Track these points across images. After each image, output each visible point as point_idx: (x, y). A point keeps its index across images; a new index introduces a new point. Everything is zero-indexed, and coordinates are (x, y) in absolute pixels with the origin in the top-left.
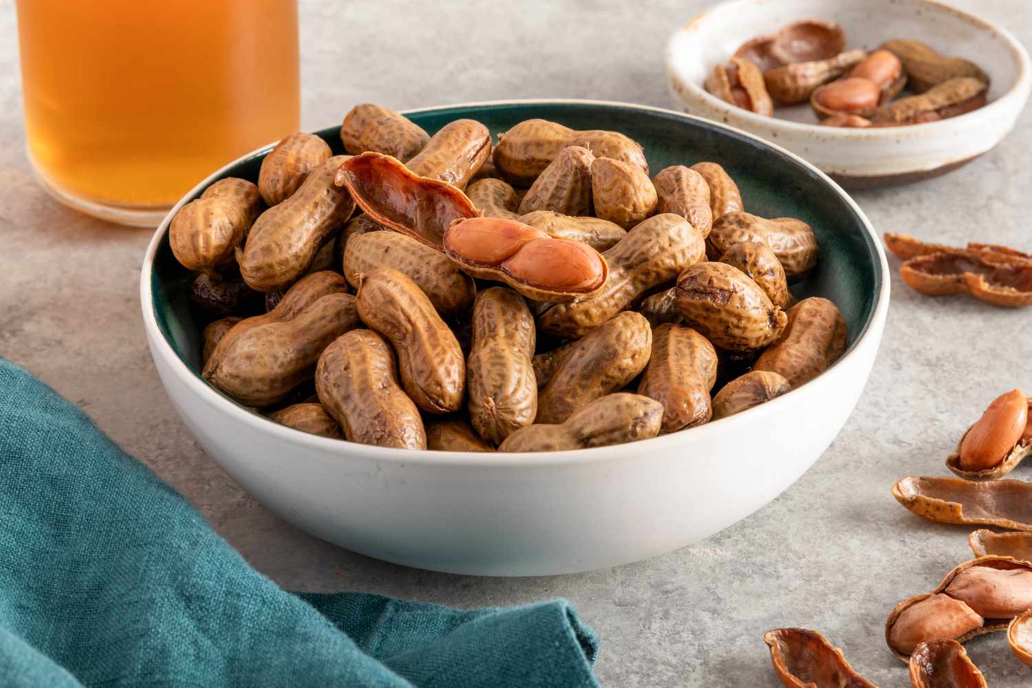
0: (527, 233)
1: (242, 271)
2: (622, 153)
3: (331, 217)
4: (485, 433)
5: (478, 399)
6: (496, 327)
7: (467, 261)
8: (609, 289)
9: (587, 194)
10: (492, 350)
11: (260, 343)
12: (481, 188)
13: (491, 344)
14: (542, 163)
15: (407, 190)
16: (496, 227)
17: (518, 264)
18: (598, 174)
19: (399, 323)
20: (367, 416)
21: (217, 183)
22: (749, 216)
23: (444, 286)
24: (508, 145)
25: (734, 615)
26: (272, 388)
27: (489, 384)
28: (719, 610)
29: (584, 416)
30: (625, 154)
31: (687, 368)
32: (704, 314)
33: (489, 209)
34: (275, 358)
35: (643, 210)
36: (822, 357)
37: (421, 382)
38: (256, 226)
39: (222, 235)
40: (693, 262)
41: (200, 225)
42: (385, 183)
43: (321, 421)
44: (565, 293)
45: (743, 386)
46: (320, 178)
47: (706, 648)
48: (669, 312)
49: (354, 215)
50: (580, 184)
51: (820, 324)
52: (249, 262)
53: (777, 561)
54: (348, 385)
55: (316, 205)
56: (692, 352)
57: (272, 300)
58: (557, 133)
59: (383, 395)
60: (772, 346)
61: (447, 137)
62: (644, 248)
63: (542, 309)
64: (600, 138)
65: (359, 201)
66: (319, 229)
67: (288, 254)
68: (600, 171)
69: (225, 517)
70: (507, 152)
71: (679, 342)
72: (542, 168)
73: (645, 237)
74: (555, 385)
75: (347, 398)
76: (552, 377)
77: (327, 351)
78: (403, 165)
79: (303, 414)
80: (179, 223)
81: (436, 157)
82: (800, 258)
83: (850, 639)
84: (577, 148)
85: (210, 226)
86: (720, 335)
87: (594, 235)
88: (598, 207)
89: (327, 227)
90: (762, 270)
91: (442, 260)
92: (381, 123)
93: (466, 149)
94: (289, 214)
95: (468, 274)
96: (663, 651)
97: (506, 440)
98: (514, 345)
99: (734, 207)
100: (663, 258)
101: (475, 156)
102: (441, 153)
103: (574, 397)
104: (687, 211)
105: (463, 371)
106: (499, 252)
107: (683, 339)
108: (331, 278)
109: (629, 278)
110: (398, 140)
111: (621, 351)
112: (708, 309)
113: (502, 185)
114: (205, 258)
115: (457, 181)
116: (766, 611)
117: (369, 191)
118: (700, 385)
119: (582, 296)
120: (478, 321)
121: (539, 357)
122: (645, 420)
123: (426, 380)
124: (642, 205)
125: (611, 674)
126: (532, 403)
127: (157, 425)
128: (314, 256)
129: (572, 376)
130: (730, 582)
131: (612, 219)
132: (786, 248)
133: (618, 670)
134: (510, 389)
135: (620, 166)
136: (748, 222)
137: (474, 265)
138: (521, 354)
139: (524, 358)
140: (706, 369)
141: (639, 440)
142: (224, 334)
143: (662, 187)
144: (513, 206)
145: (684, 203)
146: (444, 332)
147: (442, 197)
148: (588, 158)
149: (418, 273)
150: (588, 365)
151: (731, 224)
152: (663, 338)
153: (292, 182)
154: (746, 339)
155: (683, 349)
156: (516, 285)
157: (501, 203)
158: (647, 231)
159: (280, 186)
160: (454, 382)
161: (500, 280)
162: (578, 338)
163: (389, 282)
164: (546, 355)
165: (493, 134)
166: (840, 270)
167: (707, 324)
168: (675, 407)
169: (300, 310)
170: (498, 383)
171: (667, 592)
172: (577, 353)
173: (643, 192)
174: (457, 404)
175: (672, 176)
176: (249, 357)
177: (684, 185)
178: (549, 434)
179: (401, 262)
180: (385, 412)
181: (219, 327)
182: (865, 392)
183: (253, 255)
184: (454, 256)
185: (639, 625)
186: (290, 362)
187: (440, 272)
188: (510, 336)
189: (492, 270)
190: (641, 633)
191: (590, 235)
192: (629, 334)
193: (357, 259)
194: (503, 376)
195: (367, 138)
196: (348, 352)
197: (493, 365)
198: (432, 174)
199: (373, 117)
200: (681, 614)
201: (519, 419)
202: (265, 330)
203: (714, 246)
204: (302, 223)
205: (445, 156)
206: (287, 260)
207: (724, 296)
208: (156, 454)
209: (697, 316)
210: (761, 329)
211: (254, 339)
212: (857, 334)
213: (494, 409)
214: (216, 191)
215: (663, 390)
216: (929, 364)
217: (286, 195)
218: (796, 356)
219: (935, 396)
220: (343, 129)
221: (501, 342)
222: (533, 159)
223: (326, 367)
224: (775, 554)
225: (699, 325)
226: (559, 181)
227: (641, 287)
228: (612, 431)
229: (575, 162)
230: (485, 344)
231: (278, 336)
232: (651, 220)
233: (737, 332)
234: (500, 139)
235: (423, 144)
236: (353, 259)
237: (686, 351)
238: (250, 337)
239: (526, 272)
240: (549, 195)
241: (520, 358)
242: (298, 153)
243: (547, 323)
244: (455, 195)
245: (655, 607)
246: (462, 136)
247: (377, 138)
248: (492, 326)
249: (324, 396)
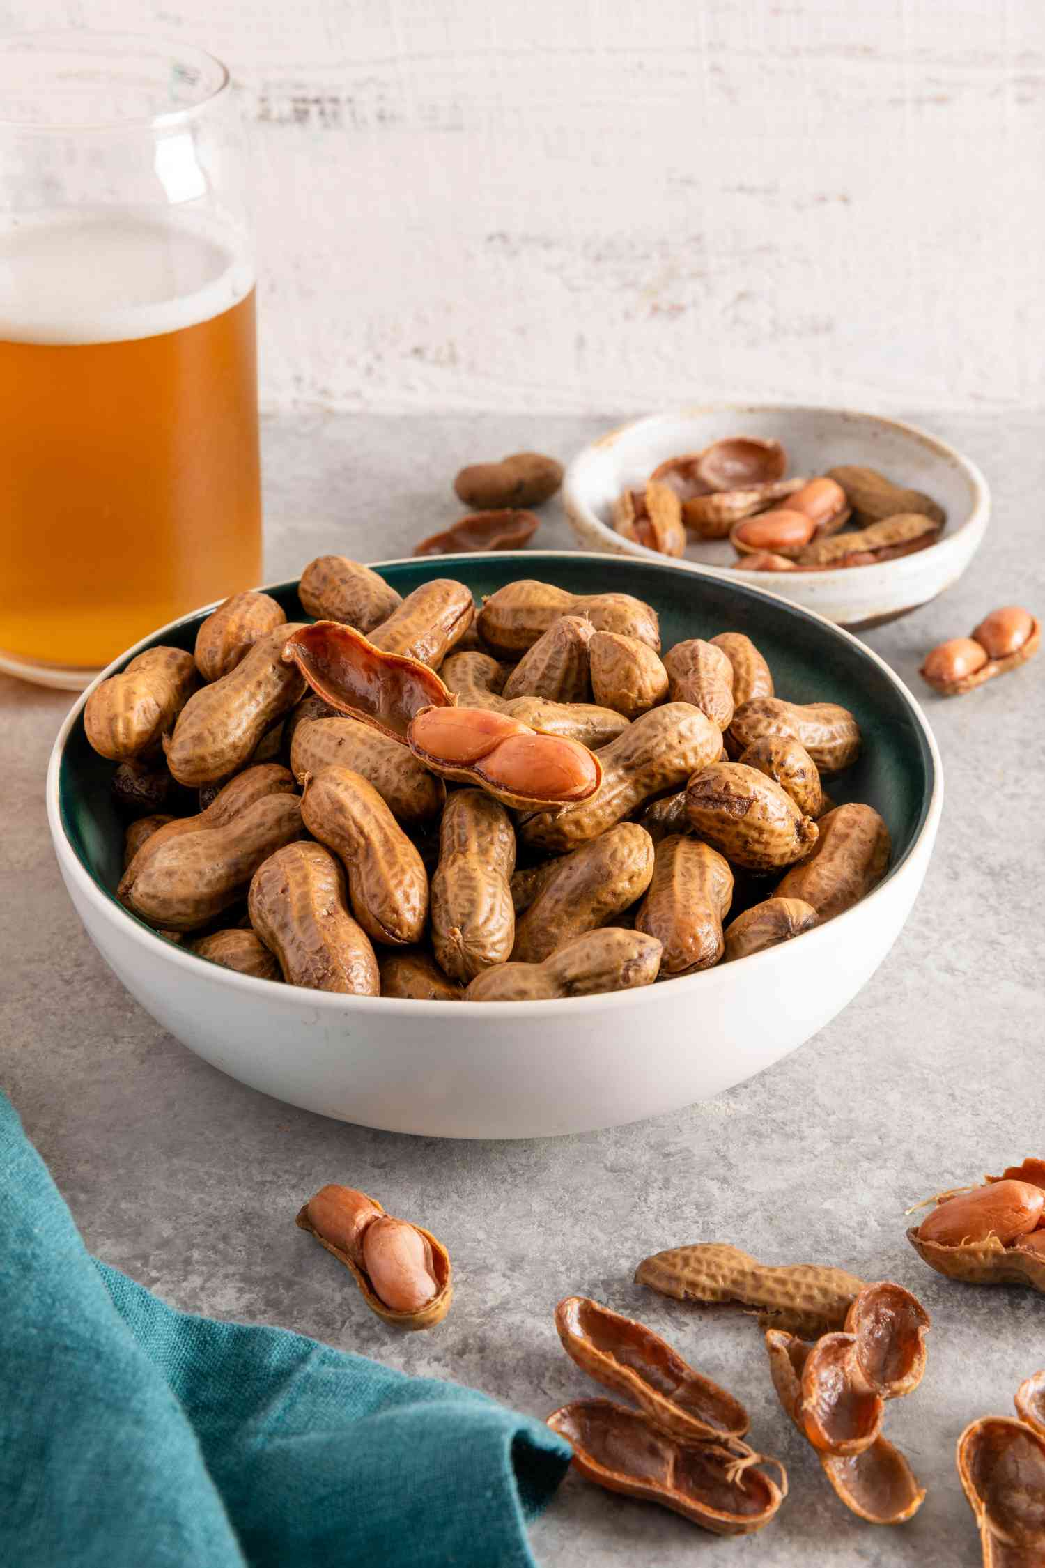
0: (507, 726)
1: (168, 761)
2: (628, 625)
3: (278, 698)
4: (450, 970)
5: (443, 929)
6: (467, 840)
7: (434, 759)
8: (605, 794)
9: (584, 675)
10: (461, 869)
11: (182, 856)
12: (459, 663)
13: (461, 862)
14: (533, 634)
15: (368, 668)
16: (469, 719)
17: (494, 765)
18: (598, 651)
19: (350, 835)
20: (307, 949)
21: (145, 653)
22: (778, 702)
23: (406, 788)
24: (494, 611)
25: (747, 1186)
26: (196, 911)
27: (455, 911)
28: (730, 1179)
29: (567, 955)
30: (632, 625)
31: (696, 894)
32: (719, 826)
33: (466, 690)
34: (201, 874)
35: (650, 695)
36: (859, 879)
37: (374, 907)
38: (186, 709)
39: (147, 718)
40: (707, 762)
41: (120, 708)
42: (343, 658)
43: (253, 952)
44: (550, 802)
45: (762, 917)
46: (265, 652)
47: (712, 1226)
48: (678, 818)
49: (305, 696)
50: (576, 662)
51: (858, 838)
52: (178, 752)
53: (801, 1118)
54: (285, 912)
55: (259, 684)
56: (703, 873)
57: (206, 797)
58: (552, 598)
59: (327, 924)
60: (799, 864)
61: (420, 601)
62: (649, 745)
63: (524, 818)
64: (604, 605)
65: (311, 680)
66: (262, 712)
67: (224, 743)
68: (600, 646)
69: (149, 1052)
70: (493, 619)
71: (687, 860)
72: (535, 639)
73: (650, 732)
74: (537, 911)
75: (284, 926)
76: (534, 899)
77: (263, 868)
78: (364, 638)
79: (233, 943)
80: (95, 703)
81: (406, 627)
82: (838, 753)
83: (883, 1219)
84: (573, 619)
85: (132, 708)
86: (738, 851)
87: (590, 727)
88: (598, 691)
89: (272, 711)
90: (790, 772)
91: (407, 755)
92: (344, 581)
93: (443, 616)
94: (226, 695)
95: (436, 773)
96: (660, 1230)
97: (475, 980)
98: (488, 863)
99: (763, 689)
100: (671, 757)
101: (454, 623)
102: (413, 622)
103: (558, 926)
104: (703, 698)
105: (425, 895)
106: (473, 749)
107: (691, 856)
108: (274, 773)
109: (630, 781)
110: (364, 602)
111: (616, 872)
112: (723, 820)
113: (485, 661)
114: (125, 746)
115: (430, 655)
116: (786, 1180)
117: (324, 667)
118: (709, 915)
119: (571, 805)
120: (446, 832)
121: (520, 874)
122: (640, 963)
123: (380, 906)
124: (650, 690)
125: (598, 1258)
126: (508, 934)
127: (76, 936)
128: (256, 746)
129: (557, 901)
130: (745, 1144)
131: (614, 707)
132: (821, 741)
133: (605, 1253)
134: (480, 920)
135: (623, 642)
136: (776, 710)
137: (442, 765)
138: (495, 874)
139: (500, 879)
140: (719, 892)
141: (632, 987)
142: (148, 837)
143: (675, 666)
144: (497, 687)
145: (700, 688)
146: (403, 846)
147: (409, 677)
148: (586, 631)
149: (376, 772)
150: (576, 888)
151: (756, 712)
152: (668, 854)
153: (233, 654)
154: (769, 856)
155: (692, 868)
156: (491, 789)
157: (483, 683)
158: (652, 725)
159: (218, 659)
160: (414, 909)
161: (473, 782)
162: (568, 852)
163: (339, 784)
164: (528, 872)
165: (477, 595)
166: (886, 767)
167: (721, 837)
168: (679, 942)
169: (237, 812)
170: (466, 911)
171: (668, 1155)
172: (564, 874)
173: (650, 674)
174: (417, 934)
175: (688, 654)
176: (170, 874)
177: (701, 664)
178: (525, 976)
179: (357, 757)
180: (329, 946)
181: (143, 827)
182: (915, 908)
183: (182, 744)
184: (419, 753)
185: (633, 1196)
186: (219, 879)
187: (402, 770)
188: (484, 851)
189: (463, 771)
190: (635, 1207)
191: (585, 727)
192: (626, 852)
193: (305, 751)
194: (473, 902)
195: (328, 599)
196: (287, 870)
197: (462, 887)
198: (399, 649)
199: (336, 573)
200: (685, 1182)
201: (492, 954)
202: (189, 840)
203: (734, 738)
204: (242, 706)
205: (417, 625)
206: (222, 751)
207: (742, 805)
208: (70, 973)
209: (711, 828)
210: (787, 845)
211: (176, 851)
212: (902, 854)
213: (461, 942)
214: (143, 664)
215: (665, 921)
216: (991, 873)
217: (225, 670)
218: (828, 878)
219: (997, 913)
220: (301, 586)
221: (473, 859)
222: (524, 629)
223: (260, 888)
224: (799, 1109)
225: (712, 838)
226: (551, 658)
227: (643, 791)
228: (600, 975)
229: (570, 636)
230: (454, 861)
231: (205, 848)
232: (658, 712)
233: (758, 847)
234: (485, 602)
235: (393, 608)
236: (300, 751)
237: (696, 872)
238: (172, 848)
239: (503, 776)
240: (539, 674)
241: (495, 879)
242: (242, 618)
243: (530, 836)
244: (425, 675)
245: (654, 1173)
246: (438, 601)
247: (338, 599)
248: (463, 838)
249: (257, 923)
